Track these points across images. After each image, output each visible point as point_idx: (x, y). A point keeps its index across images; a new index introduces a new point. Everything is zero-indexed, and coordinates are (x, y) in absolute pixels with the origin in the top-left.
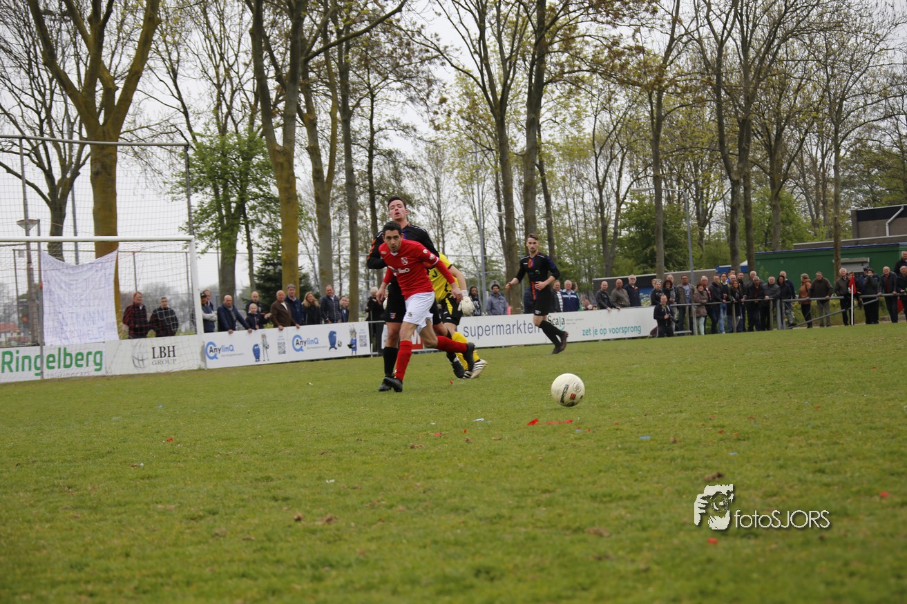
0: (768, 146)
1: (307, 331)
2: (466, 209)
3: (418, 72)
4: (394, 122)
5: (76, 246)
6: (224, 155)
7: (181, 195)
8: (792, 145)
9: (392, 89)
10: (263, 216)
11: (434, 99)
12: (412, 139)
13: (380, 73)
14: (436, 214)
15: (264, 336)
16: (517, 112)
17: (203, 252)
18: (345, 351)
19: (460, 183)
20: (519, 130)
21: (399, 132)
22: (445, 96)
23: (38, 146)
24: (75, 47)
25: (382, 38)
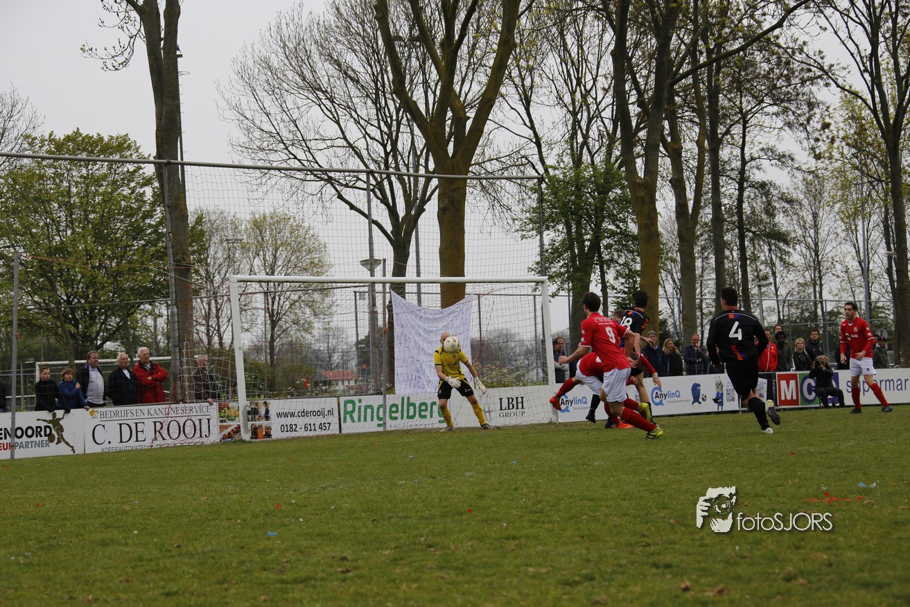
1: (668, 383)
2: (848, 248)
3: (798, 95)
4: (769, 151)
5: (419, 288)
6: (578, 188)
7: (531, 233)
9: (767, 114)
10: (619, 256)
11: (815, 124)
12: (789, 169)
13: (754, 97)
14: (813, 253)
17: (553, 296)
18: (709, 406)
19: (842, 219)
21: (774, 162)
22: (827, 120)
23: (382, 180)
24: (424, 74)
25: (758, 57)
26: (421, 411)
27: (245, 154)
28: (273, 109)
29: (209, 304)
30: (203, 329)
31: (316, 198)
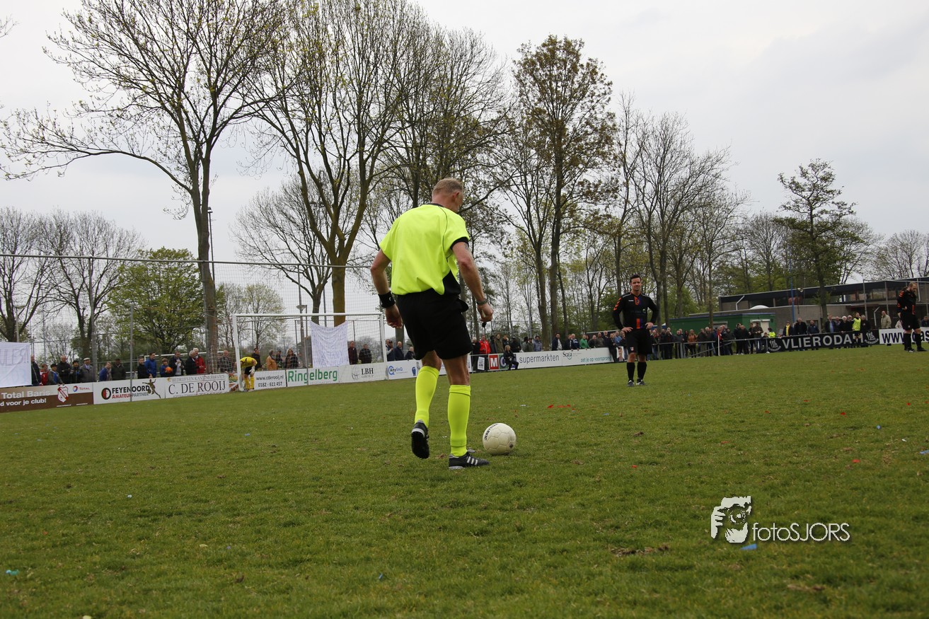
0: (675, 265)
2: (522, 297)
3: (496, 228)
4: (484, 253)
5: (325, 318)
8: (688, 264)
9: (483, 237)
11: (505, 241)
12: (493, 262)
14: (507, 300)
16: (547, 248)
19: (518, 284)
20: (548, 257)
21: (487, 258)
22: (511, 240)
23: (307, 268)
24: (326, 220)
25: (478, 211)
26: (324, 375)
27: (243, 257)
28: (255, 236)
29: (227, 327)
30: (224, 339)
31: (276, 277)
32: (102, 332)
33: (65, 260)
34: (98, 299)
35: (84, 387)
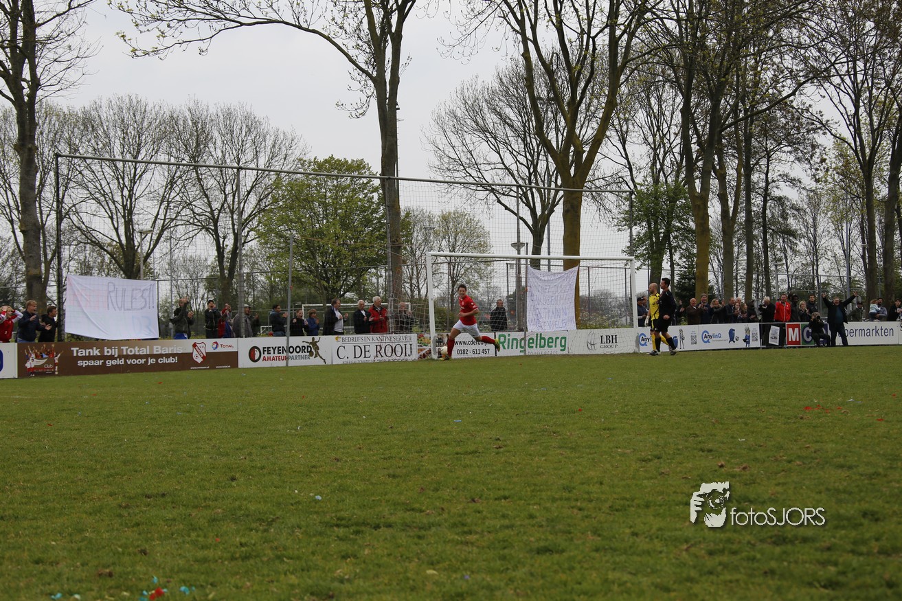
1: (712, 328)
2: (836, 241)
3: (805, 139)
4: (785, 177)
5: (549, 262)
6: (656, 198)
7: (624, 227)
9: (784, 152)
10: (683, 244)
12: (797, 188)
13: (775, 140)
14: (813, 244)
15: (681, 331)
16: (882, 169)
17: (638, 269)
18: (740, 344)
19: (833, 222)
20: (883, 183)
21: (787, 183)
22: (824, 157)
23: (527, 191)
24: (556, 122)
25: (779, 114)
26: (548, 342)
27: (438, 173)
28: (457, 143)
29: (412, 269)
30: (408, 285)
31: (483, 202)
32: (246, 270)
33: (202, 170)
34: (243, 224)
35: (226, 344)
